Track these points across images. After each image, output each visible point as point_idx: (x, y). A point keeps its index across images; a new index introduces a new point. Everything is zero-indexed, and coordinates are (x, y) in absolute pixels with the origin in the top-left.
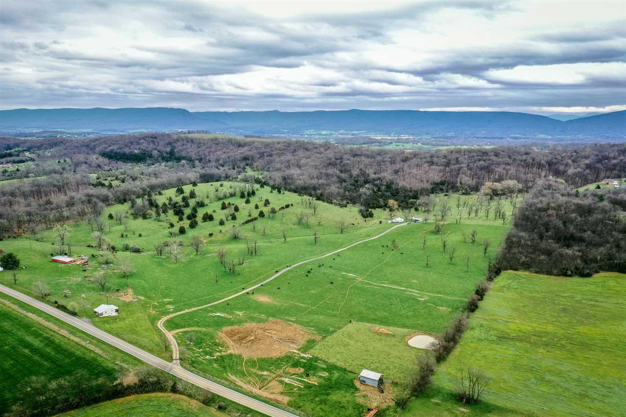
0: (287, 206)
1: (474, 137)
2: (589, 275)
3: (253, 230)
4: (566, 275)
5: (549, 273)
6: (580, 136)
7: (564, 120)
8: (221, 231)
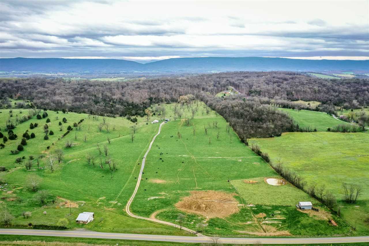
0: (81, 121)
1: (103, 73)
2: (280, 135)
3: (75, 139)
4: (271, 137)
5: (264, 137)
6: (154, 71)
7: (144, 63)
8: (53, 144)
